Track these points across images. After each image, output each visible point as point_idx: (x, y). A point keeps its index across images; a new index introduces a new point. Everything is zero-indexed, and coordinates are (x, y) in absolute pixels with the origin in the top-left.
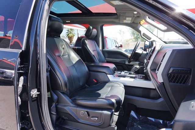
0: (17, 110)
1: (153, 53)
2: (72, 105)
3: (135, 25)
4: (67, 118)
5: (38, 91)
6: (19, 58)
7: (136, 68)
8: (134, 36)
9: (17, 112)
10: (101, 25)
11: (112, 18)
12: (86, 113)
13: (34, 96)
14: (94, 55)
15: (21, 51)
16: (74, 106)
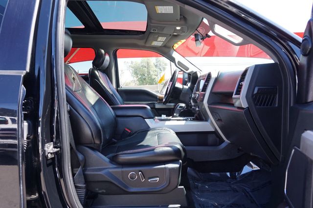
0: (21, 185)
1: (208, 83)
2: (111, 166)
3: (166, 50)
4: (104, 191)
5: (55, 147)
6: (23, 86)
7: (181, 107)
8: (137, 77)
9: (22, 188)
10: (114, 49)
11: (135, 38)
12: (140, 173)
13: (50, 156)
14: (112, 95)
15: (24, 72)
16: (115, 166)
